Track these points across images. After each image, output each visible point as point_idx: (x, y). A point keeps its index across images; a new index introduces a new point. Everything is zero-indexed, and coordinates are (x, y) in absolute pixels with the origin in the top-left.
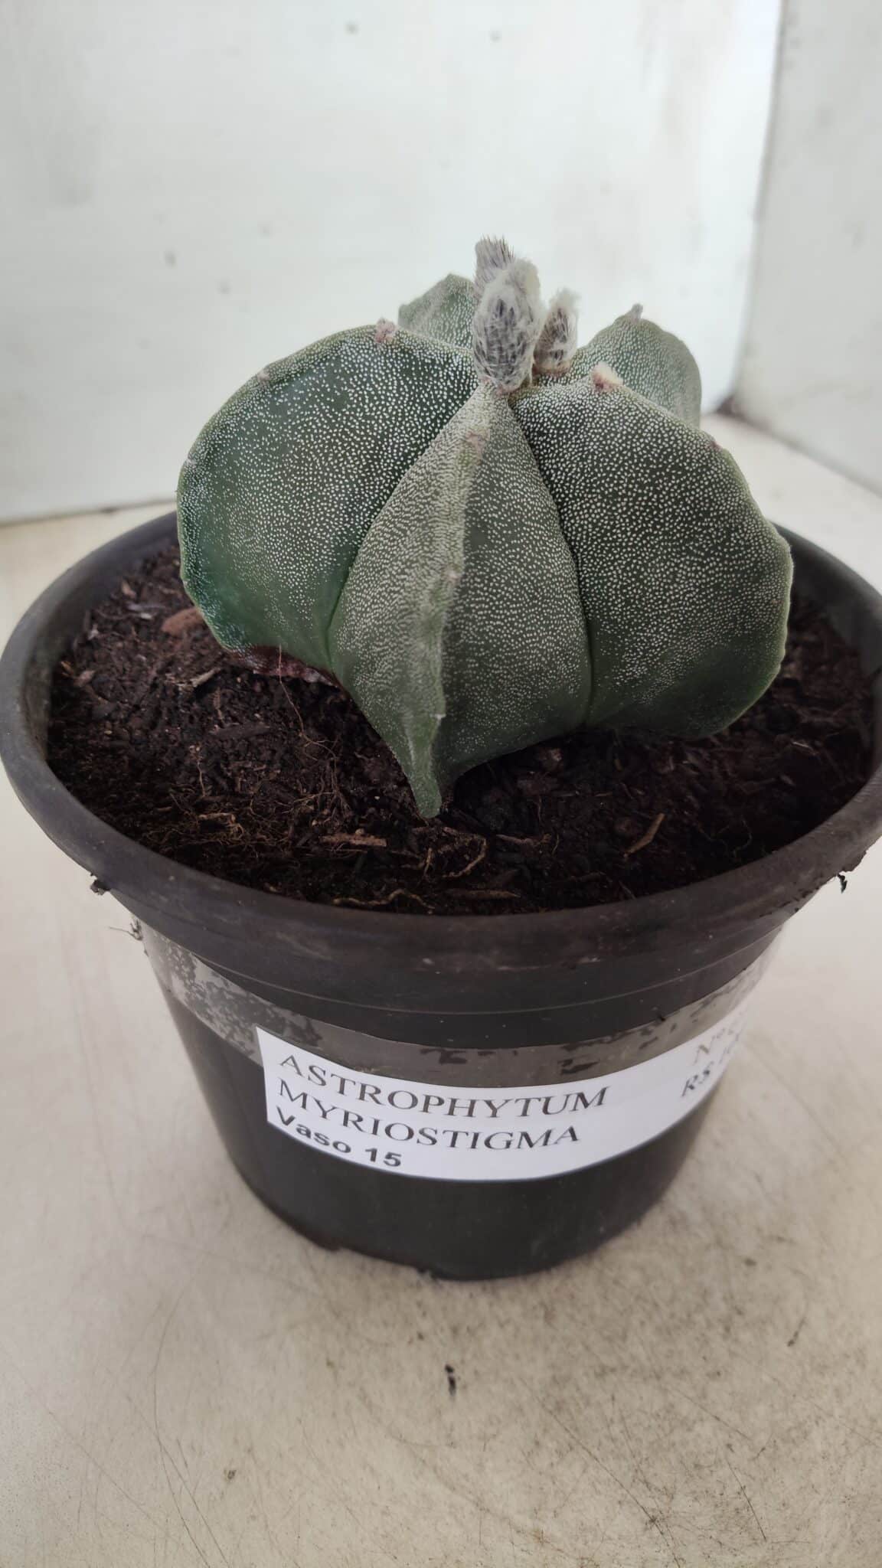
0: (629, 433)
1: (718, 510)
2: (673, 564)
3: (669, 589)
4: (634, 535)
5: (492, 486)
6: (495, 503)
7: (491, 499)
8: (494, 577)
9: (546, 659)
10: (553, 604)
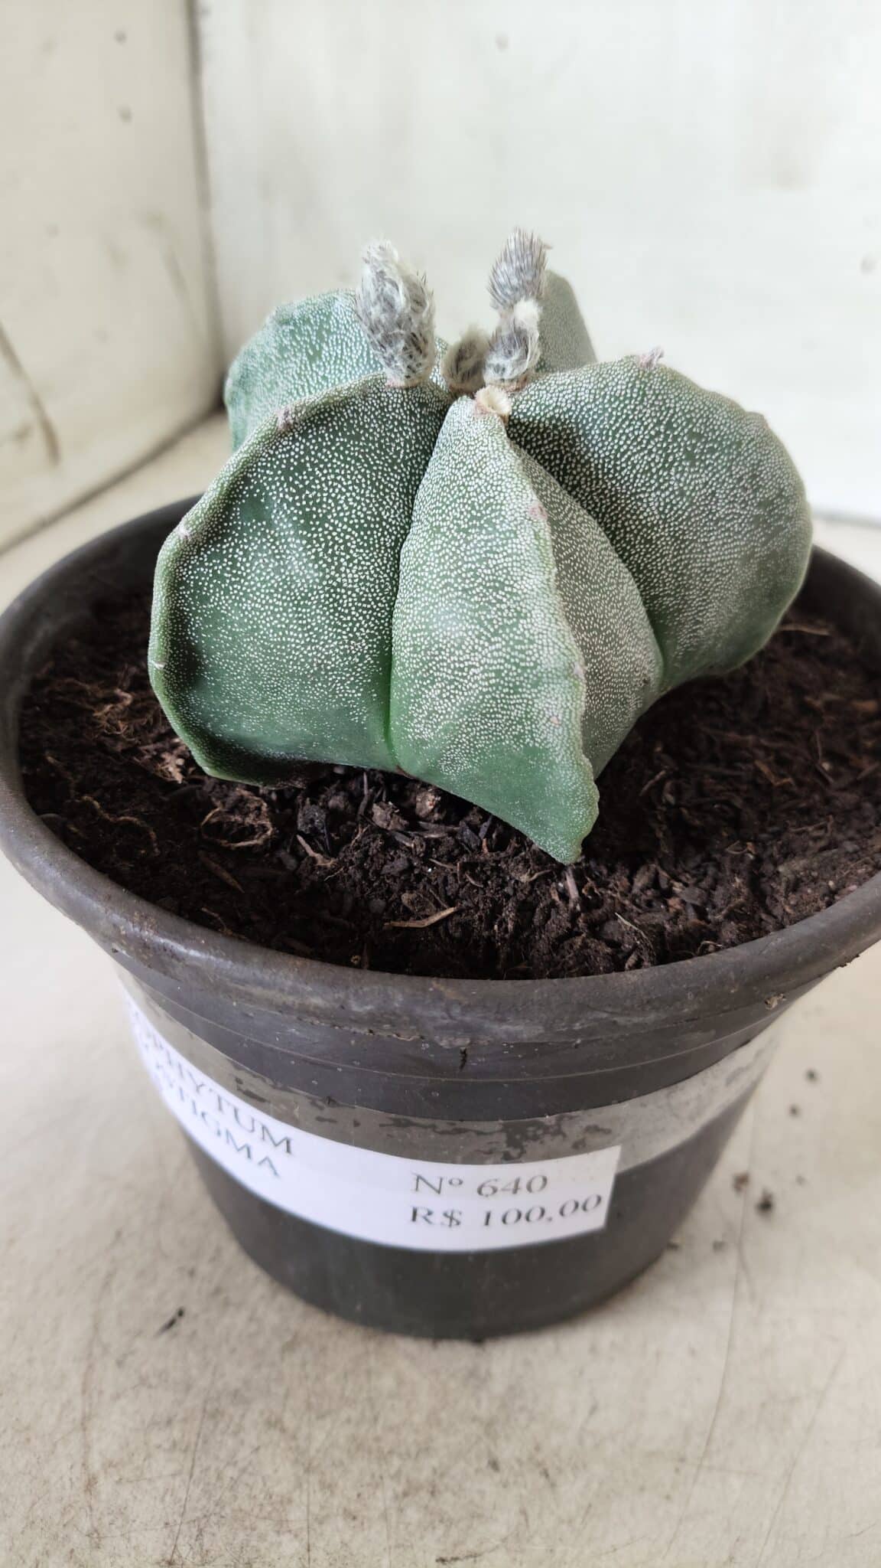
1: (512, 586)
2: (463, 628)
3: (454, 654)
5: (301, 468)
6: (296, 487)
7: (291, 479)
8: (262, 557)
9: (312, 667)
10: (331, 614)
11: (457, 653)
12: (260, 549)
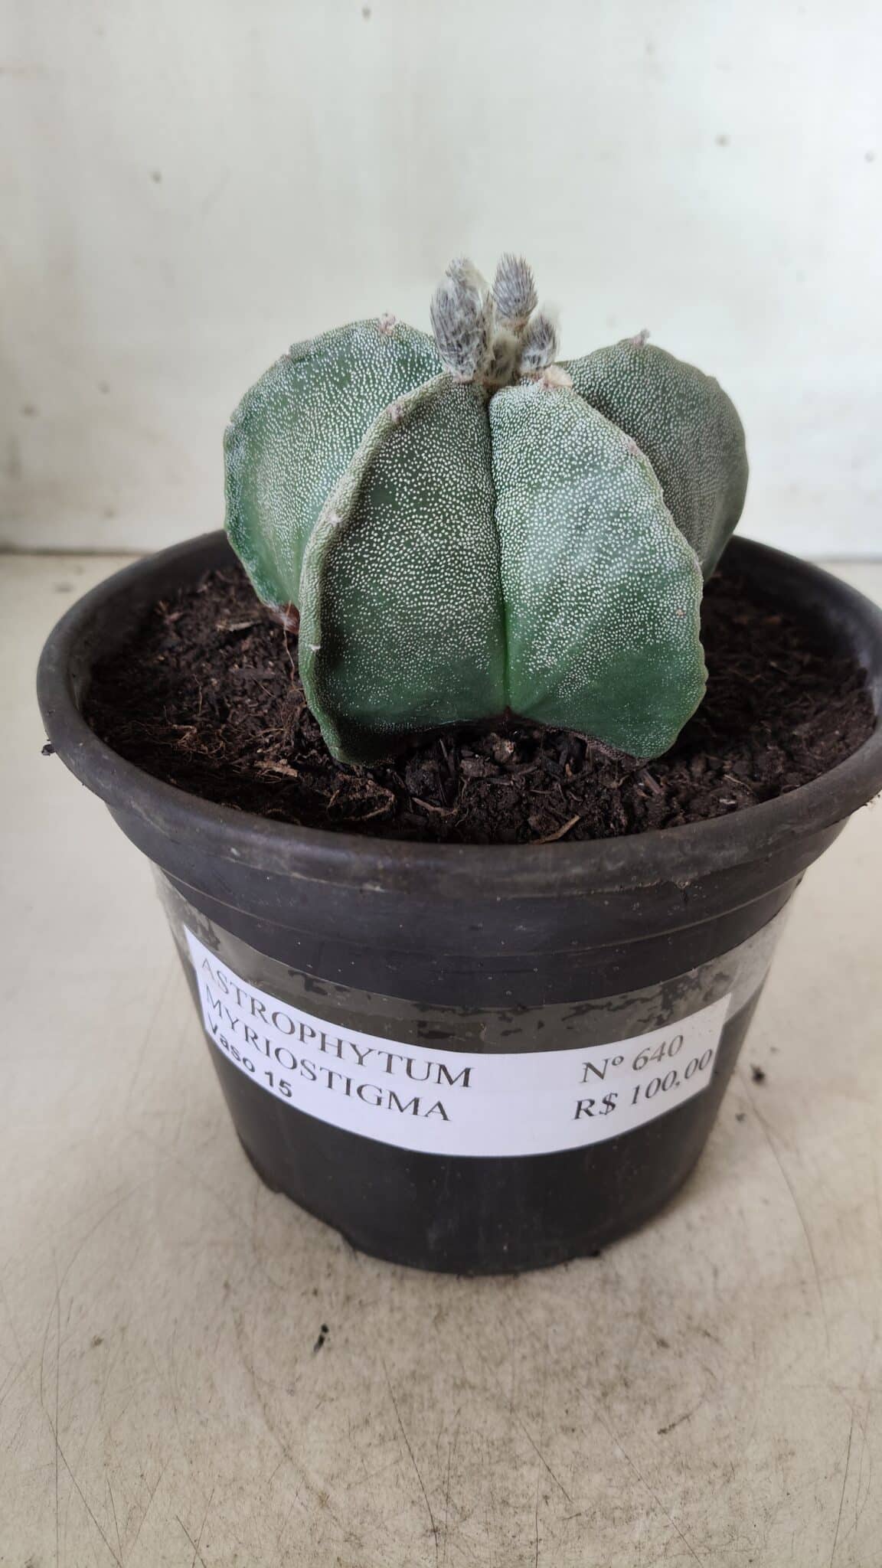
0: (560, 430)
1: (627, 512)
2: (582, 559)
3: (576, 583)
4: (549, 525)
5: (411, 455)
6: (411, 471)
7: (406, 465)
8: (393, 535)
9: (445, 625)
10: (457, 574)
11: (579, 581)
12: (392, 529)
